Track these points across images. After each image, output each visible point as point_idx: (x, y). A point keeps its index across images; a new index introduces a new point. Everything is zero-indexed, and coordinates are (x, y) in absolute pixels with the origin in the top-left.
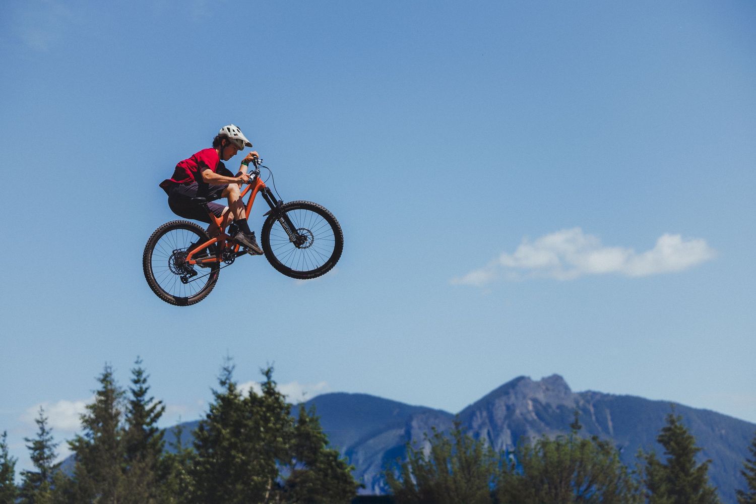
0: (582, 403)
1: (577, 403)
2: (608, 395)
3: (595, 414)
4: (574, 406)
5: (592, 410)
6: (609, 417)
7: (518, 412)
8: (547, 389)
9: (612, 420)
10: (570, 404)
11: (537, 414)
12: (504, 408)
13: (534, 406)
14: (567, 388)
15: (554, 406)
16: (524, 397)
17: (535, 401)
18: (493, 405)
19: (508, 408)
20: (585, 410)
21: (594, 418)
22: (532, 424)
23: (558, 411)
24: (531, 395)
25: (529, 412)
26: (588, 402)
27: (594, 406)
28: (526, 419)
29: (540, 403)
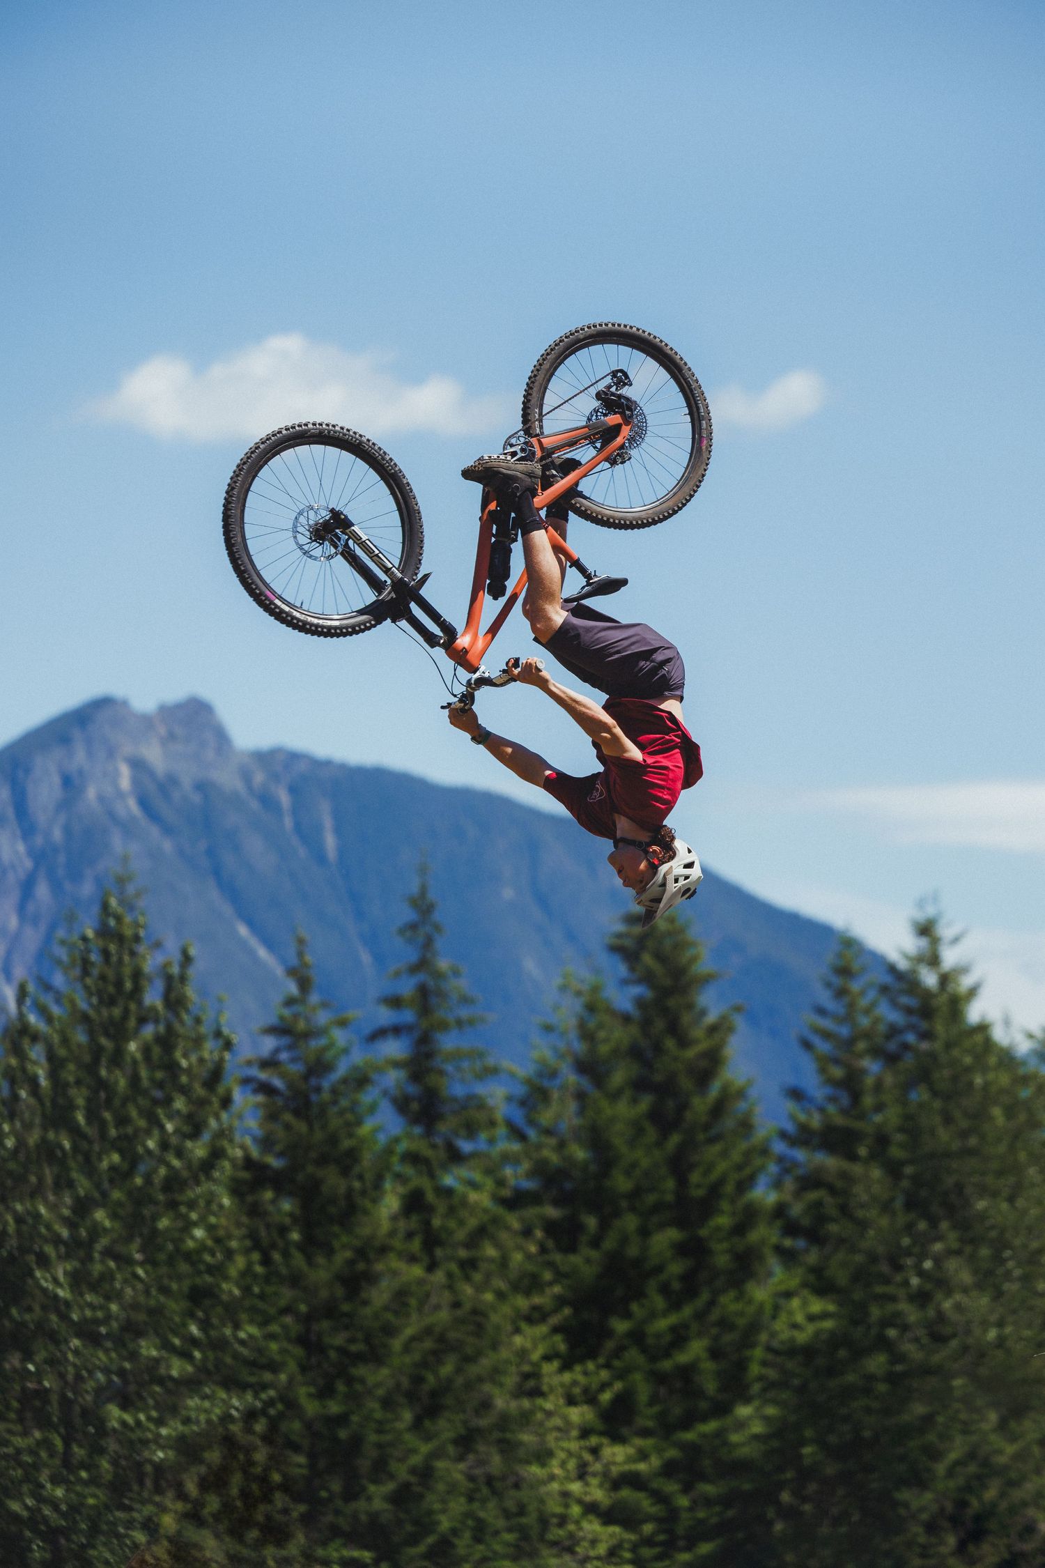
0: (259, 778)
1: (246, 776)
2: (328, 763)
3: (295, 811)
4: (239, 785)
5: (284, 798)
6: (328, 823)
7: (91, 793)
8: (172, 737)
9: (338, 831)
10: (227, 778)
11: (144, 803)
12: (56, 780)
13: (135, 782)
14: (222, 737)
15: (187, 782)
16: (111, 753)
17: (138, 765)
18: (27, 771)
19: (67, 781)
20: (267, 801)
21: (288, 822)
22: (128, 829)
23: (197, 798)
24: (128, 749)
25: (120, 795)
26: (275, 777)
27: (293, 790)
28: (111, 815)
29: (151, 773)
